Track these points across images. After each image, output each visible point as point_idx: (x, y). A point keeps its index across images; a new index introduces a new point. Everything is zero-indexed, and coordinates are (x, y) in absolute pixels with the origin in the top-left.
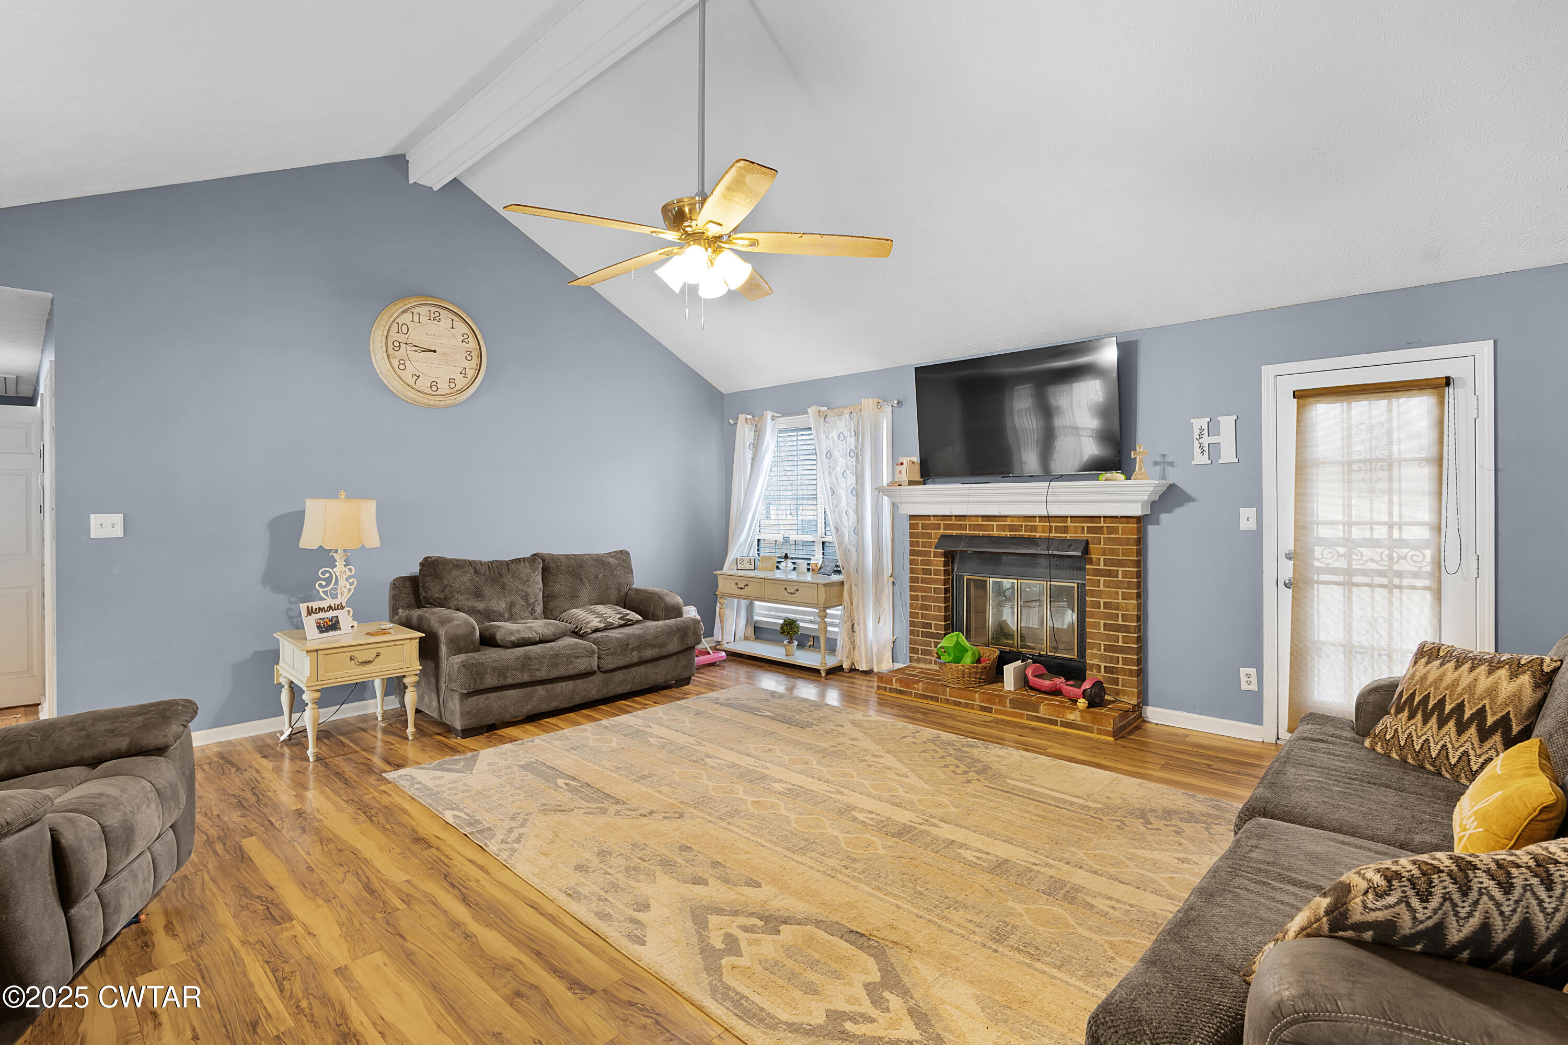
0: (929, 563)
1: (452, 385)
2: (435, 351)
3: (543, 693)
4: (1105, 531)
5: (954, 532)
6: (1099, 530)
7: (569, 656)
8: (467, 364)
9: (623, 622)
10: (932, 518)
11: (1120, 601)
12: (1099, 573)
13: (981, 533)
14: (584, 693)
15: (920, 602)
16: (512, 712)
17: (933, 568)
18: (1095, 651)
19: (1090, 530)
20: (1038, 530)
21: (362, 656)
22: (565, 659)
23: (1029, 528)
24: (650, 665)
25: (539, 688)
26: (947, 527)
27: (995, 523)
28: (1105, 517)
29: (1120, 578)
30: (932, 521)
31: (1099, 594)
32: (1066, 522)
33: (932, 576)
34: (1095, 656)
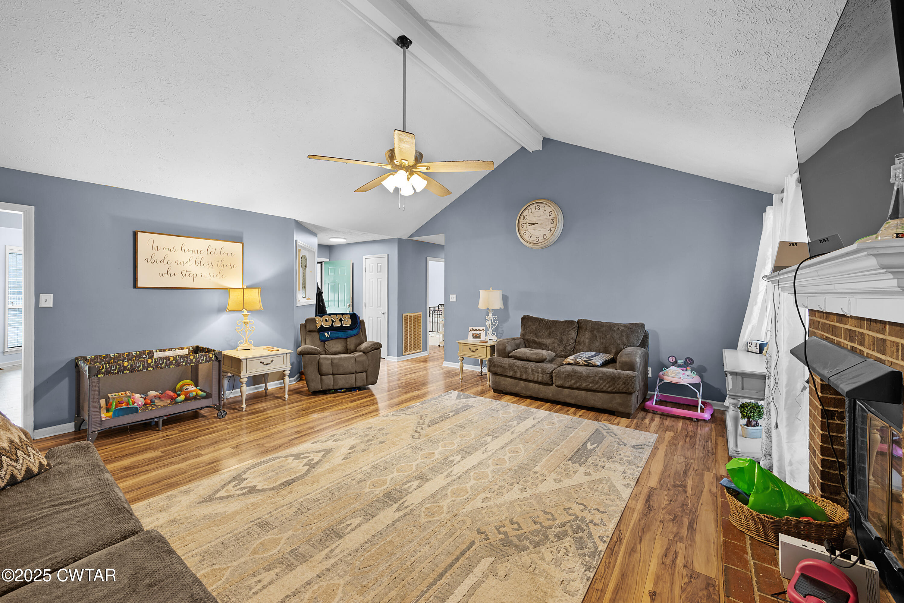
1: (545, 237)
2: (537, 224)
3: (523, 385)
7: (532, 371)
8: (551, 226)
9: (586, 363)
14: (544, 394)
16: (509, 389)
21: (474, 349)
22: (530, 371)
24: (589, 393)
25: (522, 382)
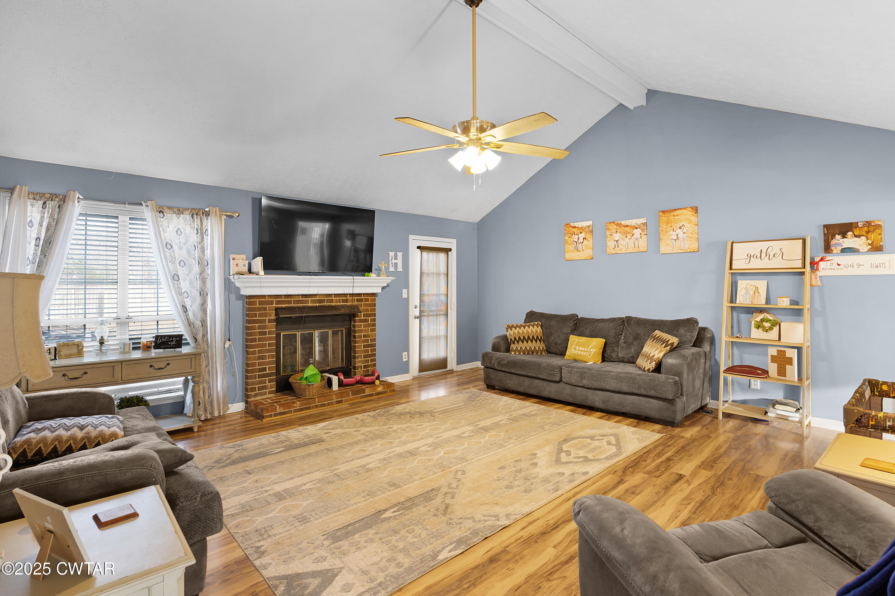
0: (265, 327)
4: (364, 301)
5: (284, 306)
6: (361, 300)
10: (267, 297)
11: (370, 333)
12: (361, 321)
13: (301, 305)
15: (257, 355)
17: (267, 330)
18: (360, 359)
19: (358, 300)
20: (334, 302)
23: (329, 301)
26: (278, 303)
27: (310, 299)
28: (363, 294)
29: (370, 322)
30: (267, 299)
31: (361, 331)
32: (347, 297)
33: (267, 336)
34: (359, 362)
